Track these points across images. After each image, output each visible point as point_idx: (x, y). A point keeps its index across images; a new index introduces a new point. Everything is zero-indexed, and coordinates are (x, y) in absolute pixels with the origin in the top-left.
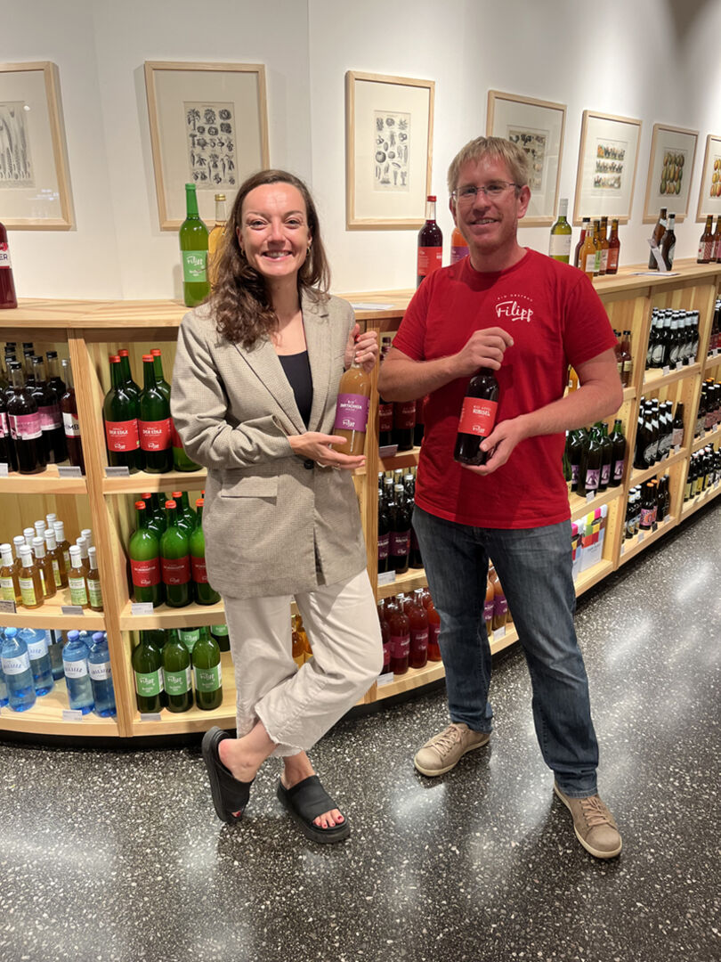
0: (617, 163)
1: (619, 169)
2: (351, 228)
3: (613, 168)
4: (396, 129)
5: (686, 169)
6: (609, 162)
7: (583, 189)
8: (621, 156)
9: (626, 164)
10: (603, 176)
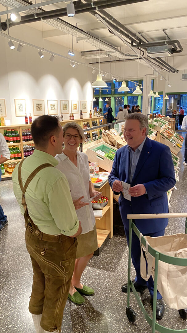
0: (54, 106)
1: (55, 107)
2: (16, 116)
3: (53, 107)
4: (21, 105)
5: (67, 106)
6: (53, 106)
7: (49, 111)
8: (55, 105)
9: (55, 106)
10: (52, 108)
